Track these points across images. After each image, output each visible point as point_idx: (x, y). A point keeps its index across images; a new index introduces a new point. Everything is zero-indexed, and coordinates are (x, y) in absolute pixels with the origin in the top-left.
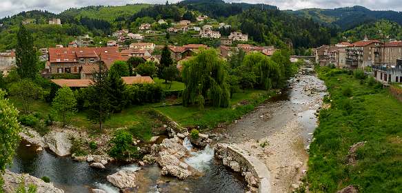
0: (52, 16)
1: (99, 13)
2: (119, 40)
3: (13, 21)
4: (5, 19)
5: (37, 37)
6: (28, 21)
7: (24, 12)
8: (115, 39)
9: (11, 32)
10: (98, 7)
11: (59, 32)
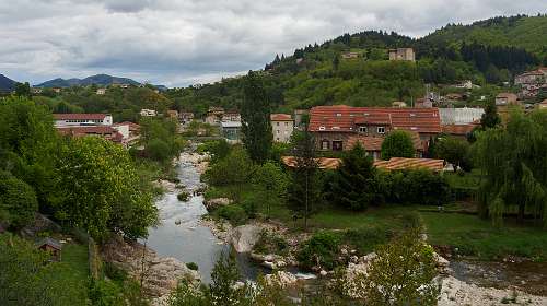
0: (406, 42)
1: (513, 32)
2: (525, 92)
3: (321, 54)
4: (309, 49)
5: (361, 85)
6: (354, 54)
7: (347, 36)
8: (518, 90)
9: (314, 75)
10: (513, 19)
11: (407, 77)
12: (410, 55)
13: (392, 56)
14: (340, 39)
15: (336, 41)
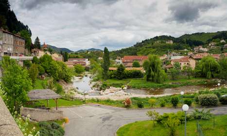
6: (158, 42)
12: (171, 42)
13: (167, 42)
14: (155, 38)
15: (153, 38)
